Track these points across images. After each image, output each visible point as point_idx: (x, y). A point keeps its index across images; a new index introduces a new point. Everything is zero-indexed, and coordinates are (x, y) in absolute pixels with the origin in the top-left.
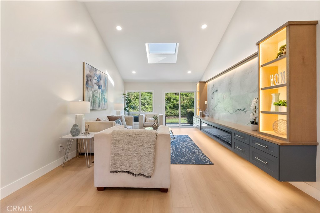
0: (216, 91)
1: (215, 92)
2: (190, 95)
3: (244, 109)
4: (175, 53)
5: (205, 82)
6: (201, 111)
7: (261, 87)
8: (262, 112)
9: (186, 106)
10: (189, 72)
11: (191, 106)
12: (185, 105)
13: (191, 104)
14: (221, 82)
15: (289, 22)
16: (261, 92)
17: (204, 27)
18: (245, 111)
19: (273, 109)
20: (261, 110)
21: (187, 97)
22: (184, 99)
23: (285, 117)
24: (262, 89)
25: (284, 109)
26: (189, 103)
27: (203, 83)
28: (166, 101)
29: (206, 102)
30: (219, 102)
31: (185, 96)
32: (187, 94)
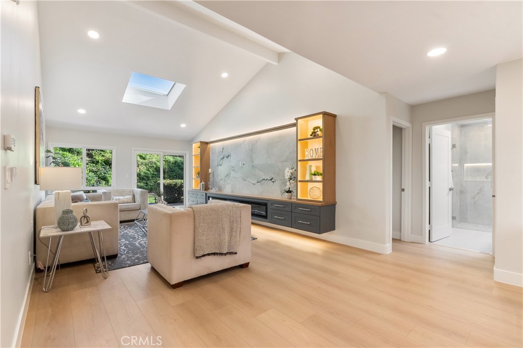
0: (228, 157)
1: (225, 158)
2: (148, 157)
3: (272, 179)
4: (167, 95)
5: (207, 143)
6: (203, 183)
7: (299, 159)
8: (300, 181)
9: (144, 176)
10: (183, 126)
11: (154, 176)
12: (142, 174)
13: (152, 172)
14: (238, 146)
15: (325, 112)
16: (299, 162)
17: (225, 75)
18: (273, 180)
19: (307, 178)
20: (299, 179)
21: (144, 161)
22: (139, 163)
23: (320, 185)
24: (300, 161)
25: (319, 178)
26: (148, 170)
27: (204, 144)
28: (103, 165)
29: (210, 171)
30: (234, 170)
31: (141, 158)
32: (143, 155)
